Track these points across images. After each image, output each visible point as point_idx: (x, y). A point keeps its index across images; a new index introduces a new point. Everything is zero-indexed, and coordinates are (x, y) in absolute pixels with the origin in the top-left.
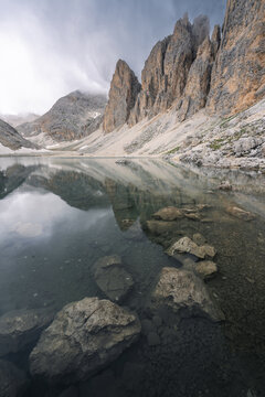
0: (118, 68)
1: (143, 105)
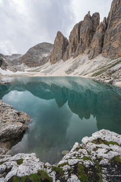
0: (58, 35)
1: (70, 51)
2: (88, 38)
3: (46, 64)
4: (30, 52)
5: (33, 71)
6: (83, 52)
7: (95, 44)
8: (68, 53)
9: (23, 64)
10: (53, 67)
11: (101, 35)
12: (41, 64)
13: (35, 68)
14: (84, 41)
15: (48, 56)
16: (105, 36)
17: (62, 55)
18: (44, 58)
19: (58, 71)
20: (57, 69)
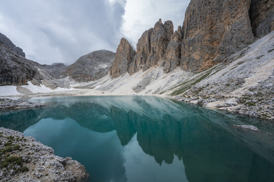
0: (121, 42)
1: (139, 62)
2: (162, 48)
3: (104, 79)
4: (82, 62)
5: (83, 88)
6: (156, 64)
7: (171, 54)
8: (136, 64)
9: (68, 77)
10: (115, 83)
11: (177, 45)
12: (96, 78)
13: (86, 84)
14: (157, 50)
15: (107, 68)
16: (182, 45)
17: (127, 66)
18: (101, 70)
19: (122, 87)
20: (121, 85)
